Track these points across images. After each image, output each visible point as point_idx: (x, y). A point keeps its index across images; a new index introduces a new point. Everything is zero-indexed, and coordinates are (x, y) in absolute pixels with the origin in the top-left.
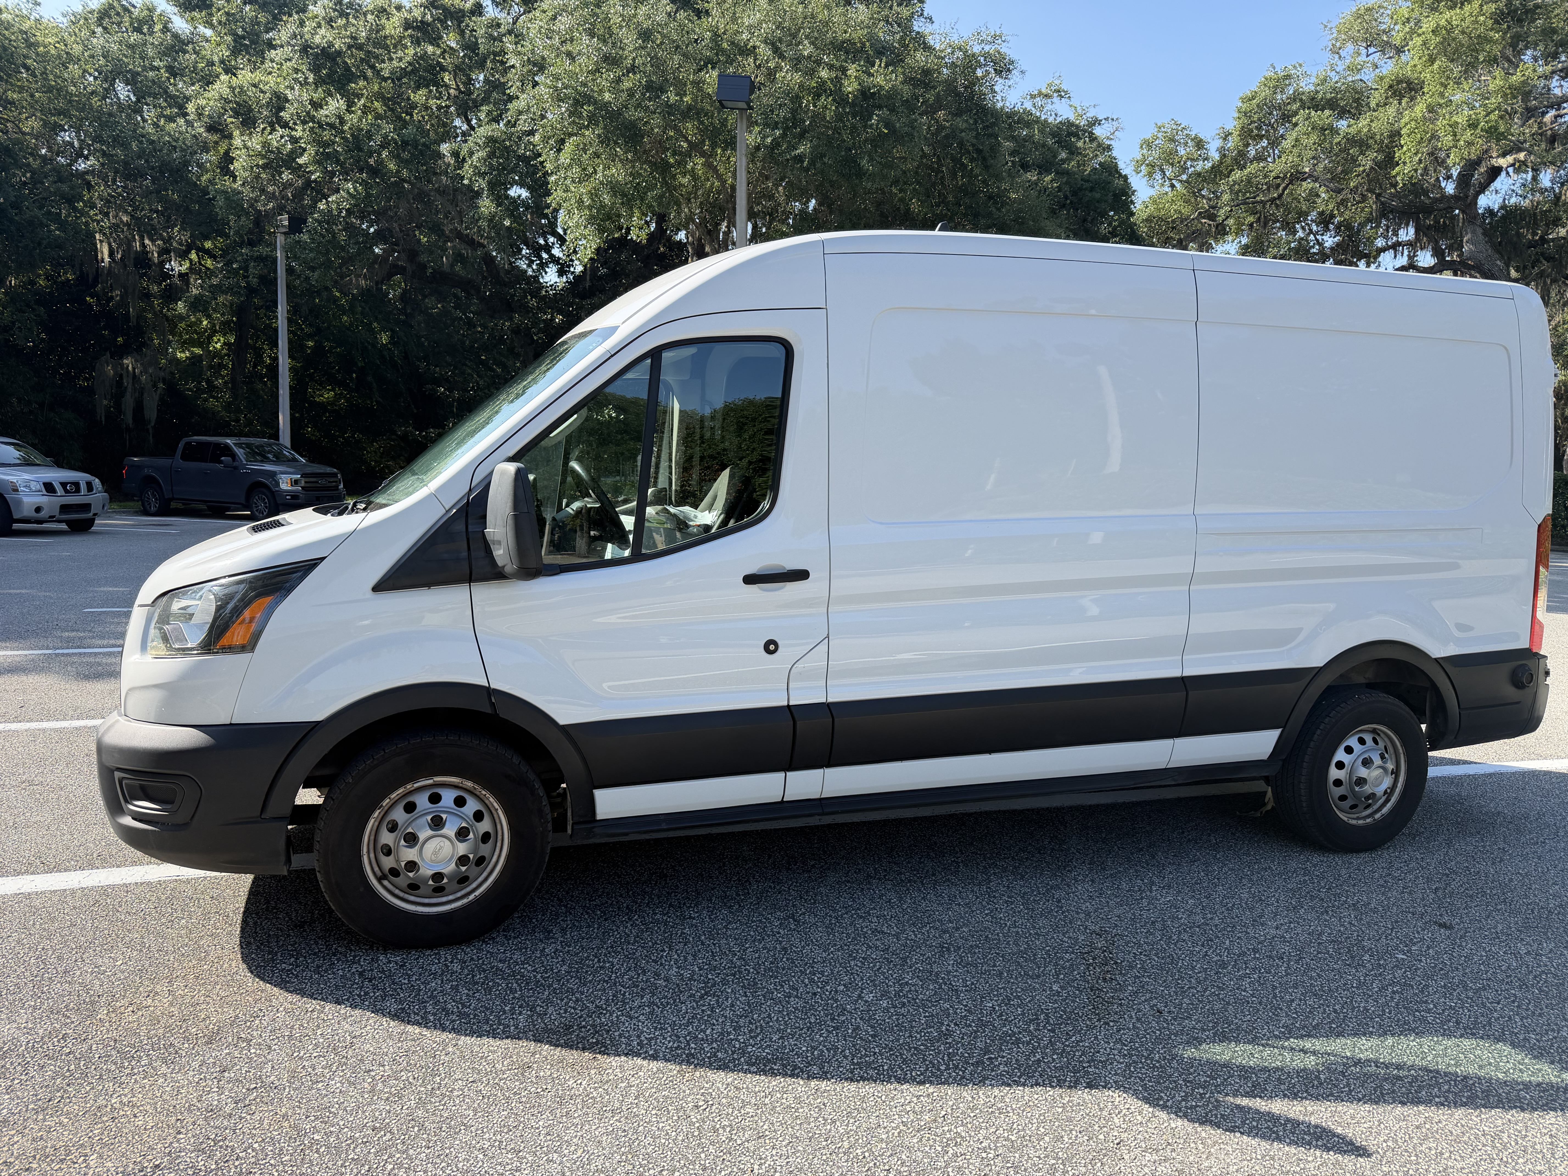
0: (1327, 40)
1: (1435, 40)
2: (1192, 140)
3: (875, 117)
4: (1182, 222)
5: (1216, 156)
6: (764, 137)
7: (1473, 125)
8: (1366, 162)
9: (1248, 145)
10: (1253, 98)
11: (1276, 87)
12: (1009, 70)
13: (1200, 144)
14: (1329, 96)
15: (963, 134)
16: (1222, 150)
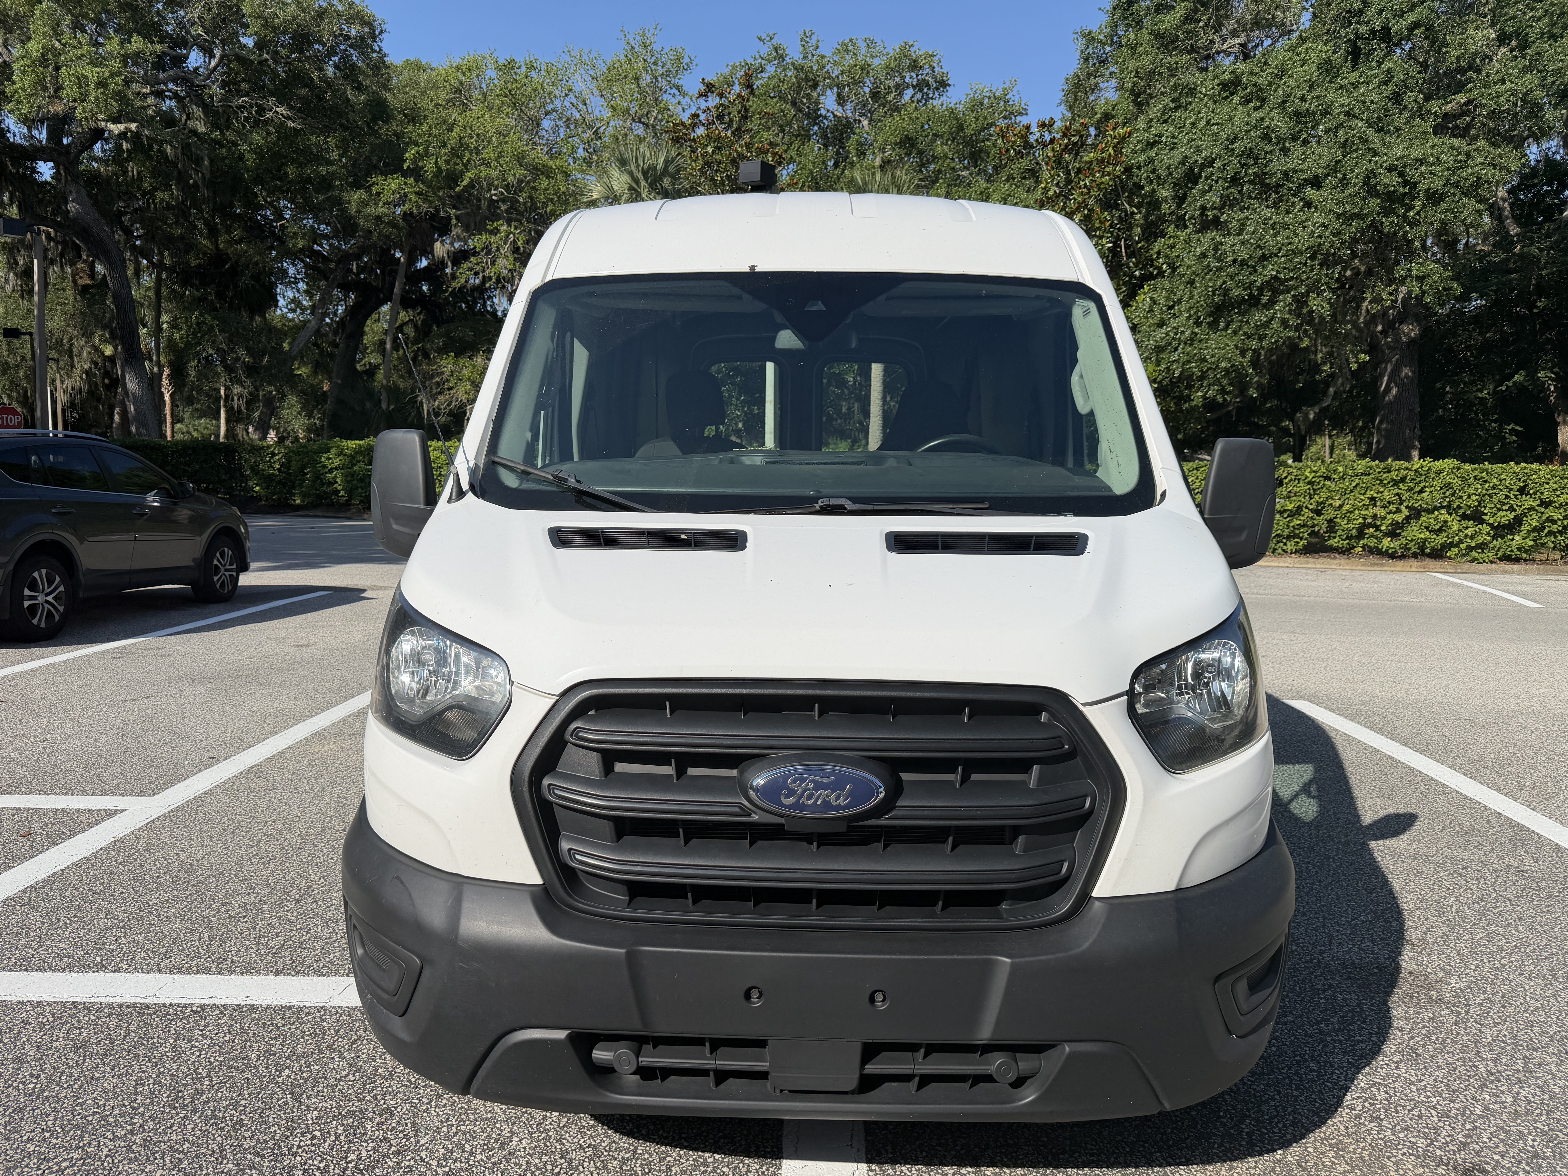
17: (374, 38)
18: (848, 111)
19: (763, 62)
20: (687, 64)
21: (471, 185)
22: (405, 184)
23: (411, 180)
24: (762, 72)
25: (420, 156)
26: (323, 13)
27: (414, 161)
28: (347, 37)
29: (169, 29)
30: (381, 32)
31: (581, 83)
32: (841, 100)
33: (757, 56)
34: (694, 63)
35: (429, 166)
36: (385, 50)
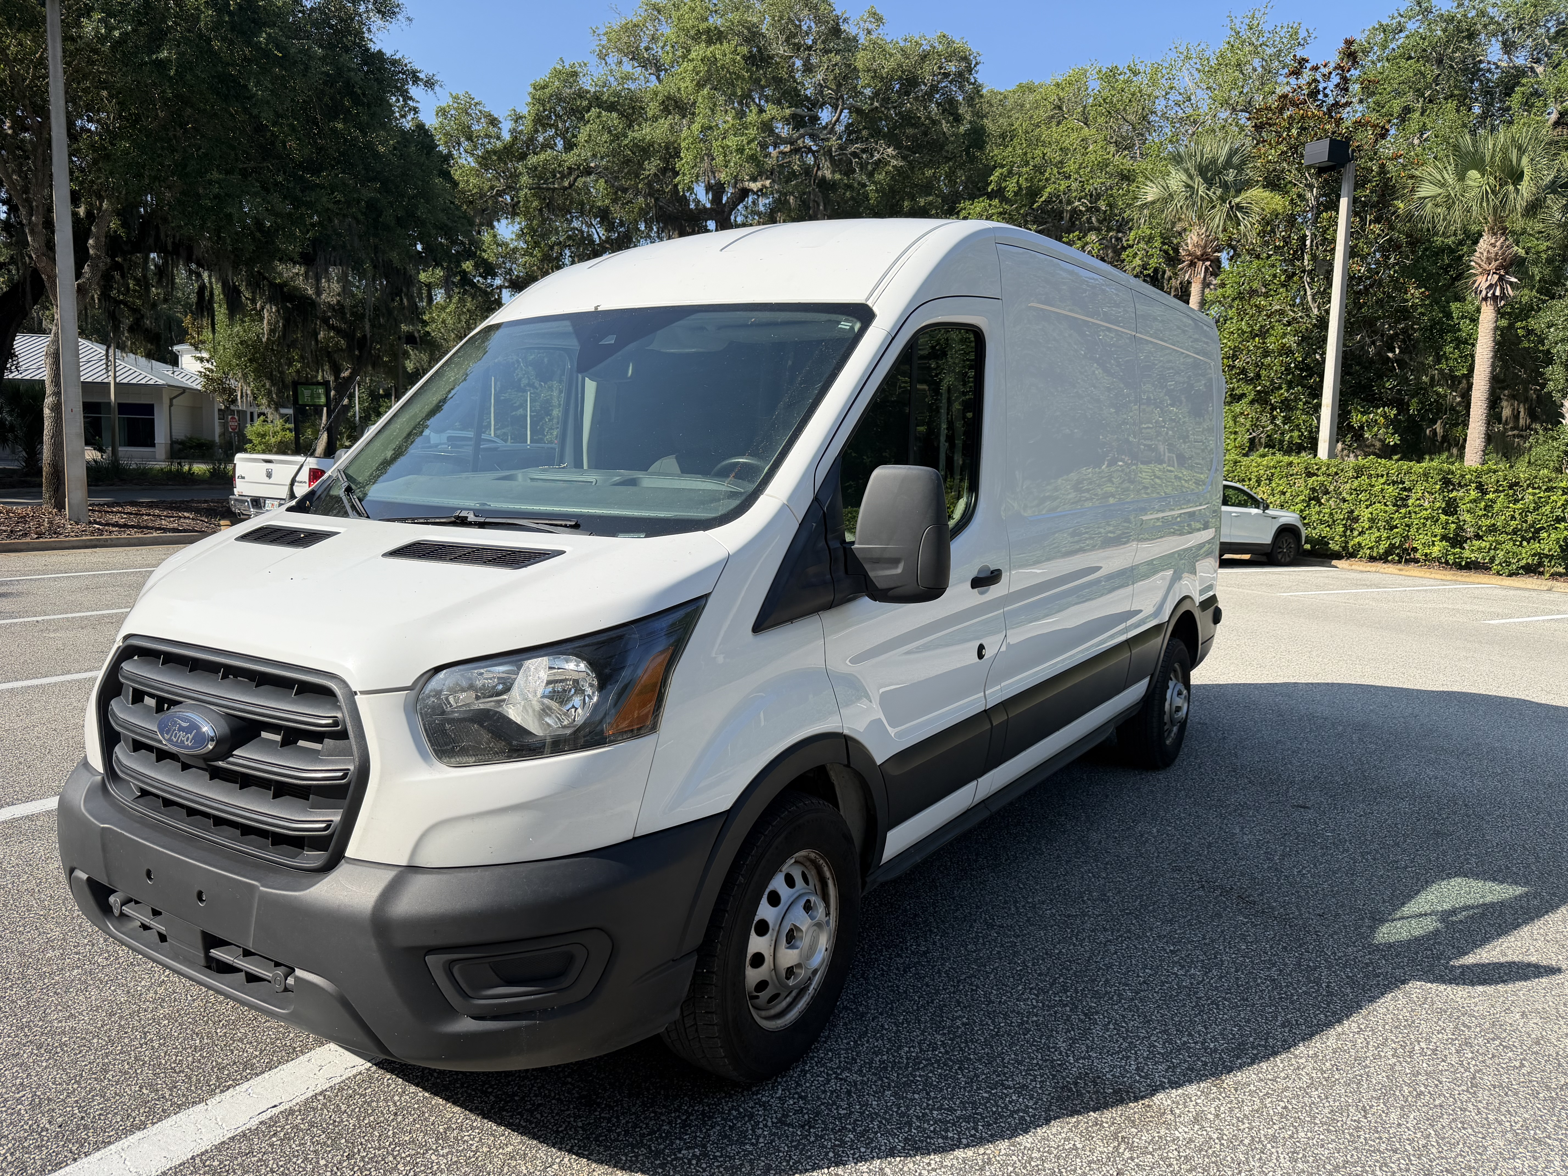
0: (594, 45)
1: (703, 69)
2: (485, 117)
3: (264, 35)
4: (481, 198)
5: (507, 136)
6: (110, 29)
7: (740, 150)
8: (651, 167)
9: (536, 131)
10: (543, 88)
11: (565, 81)
12: (394, 13)
13: (493, 122)
14: (612, 99)
15: (352, 74)
16: (512, 131)
17: (970, 70)
18: (1521, 59)
19: (1403, 20)
20: (1304, 39)
21: (1048, 202)
22: (990, 205)
23: (996, 202)
24: (1401, 31)
25: (1003, 178)
26: (925, 56)
27: (999, 184)
28: (946, 75)
29: (808, 92)
30: (977, 64)
31: (1186, 80)
32: (1508, 47)
33: (1396, 15)
34: (1313, 36)
35: (1011, 186)
36: (980, 81)
